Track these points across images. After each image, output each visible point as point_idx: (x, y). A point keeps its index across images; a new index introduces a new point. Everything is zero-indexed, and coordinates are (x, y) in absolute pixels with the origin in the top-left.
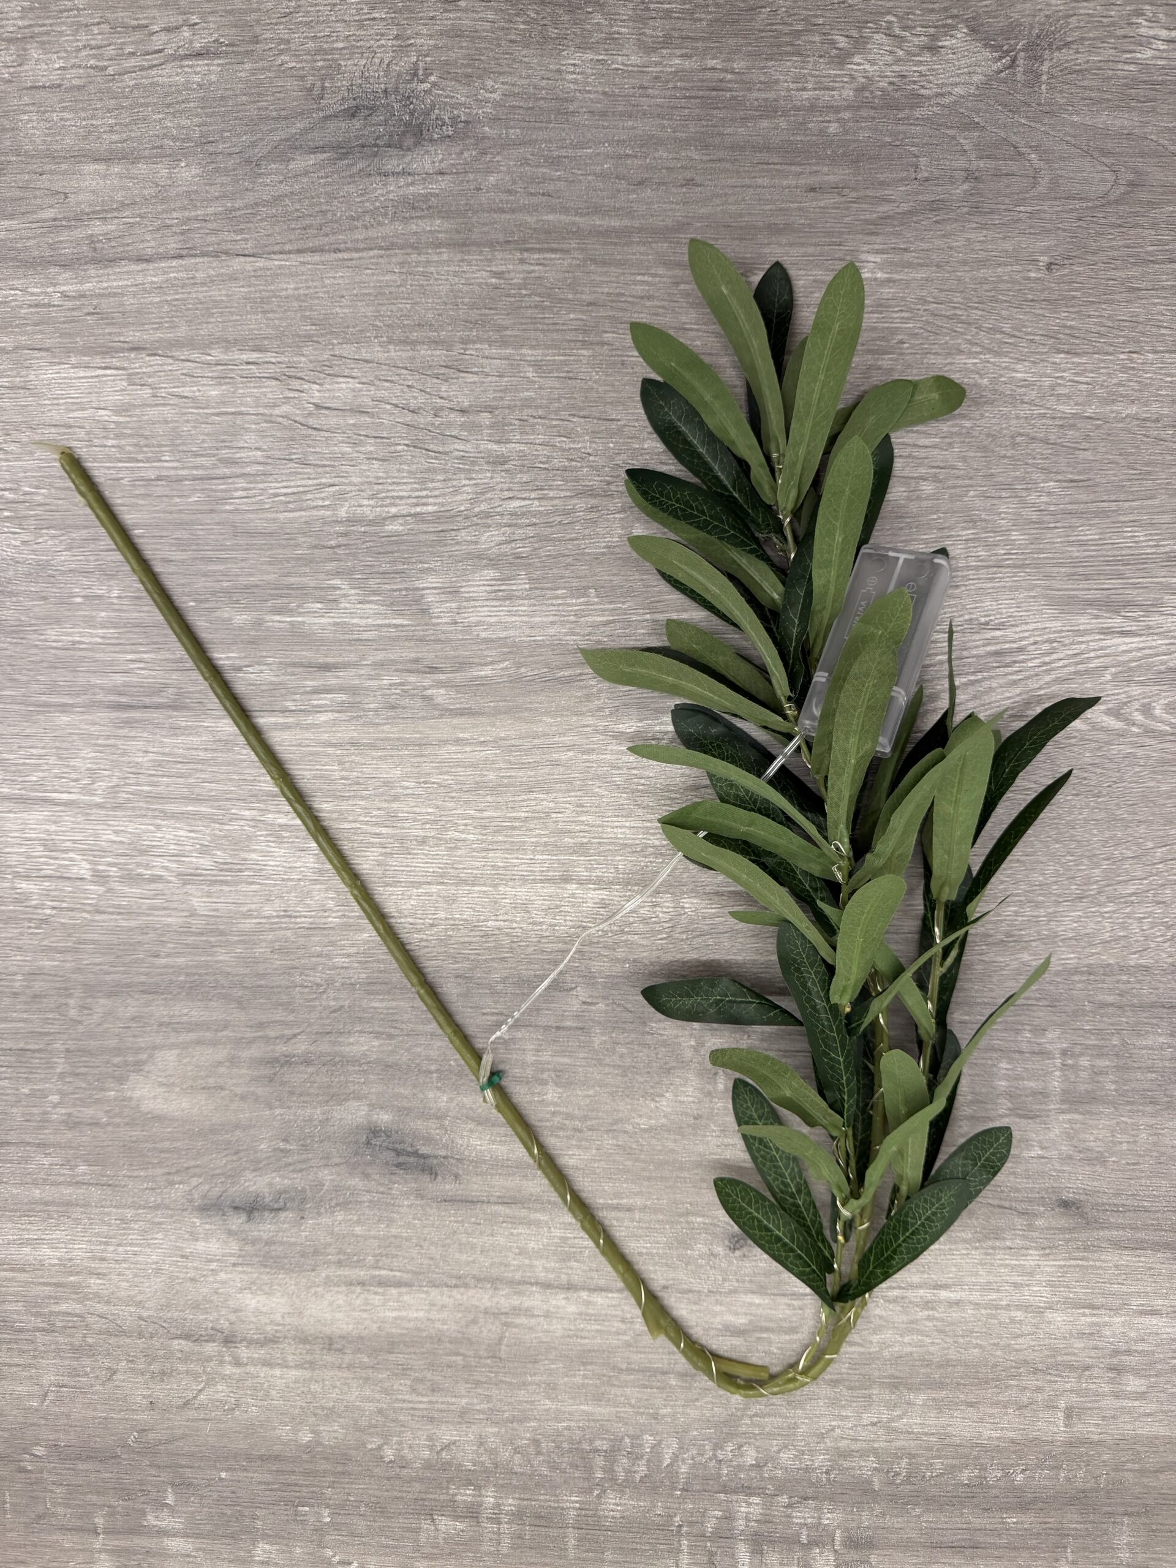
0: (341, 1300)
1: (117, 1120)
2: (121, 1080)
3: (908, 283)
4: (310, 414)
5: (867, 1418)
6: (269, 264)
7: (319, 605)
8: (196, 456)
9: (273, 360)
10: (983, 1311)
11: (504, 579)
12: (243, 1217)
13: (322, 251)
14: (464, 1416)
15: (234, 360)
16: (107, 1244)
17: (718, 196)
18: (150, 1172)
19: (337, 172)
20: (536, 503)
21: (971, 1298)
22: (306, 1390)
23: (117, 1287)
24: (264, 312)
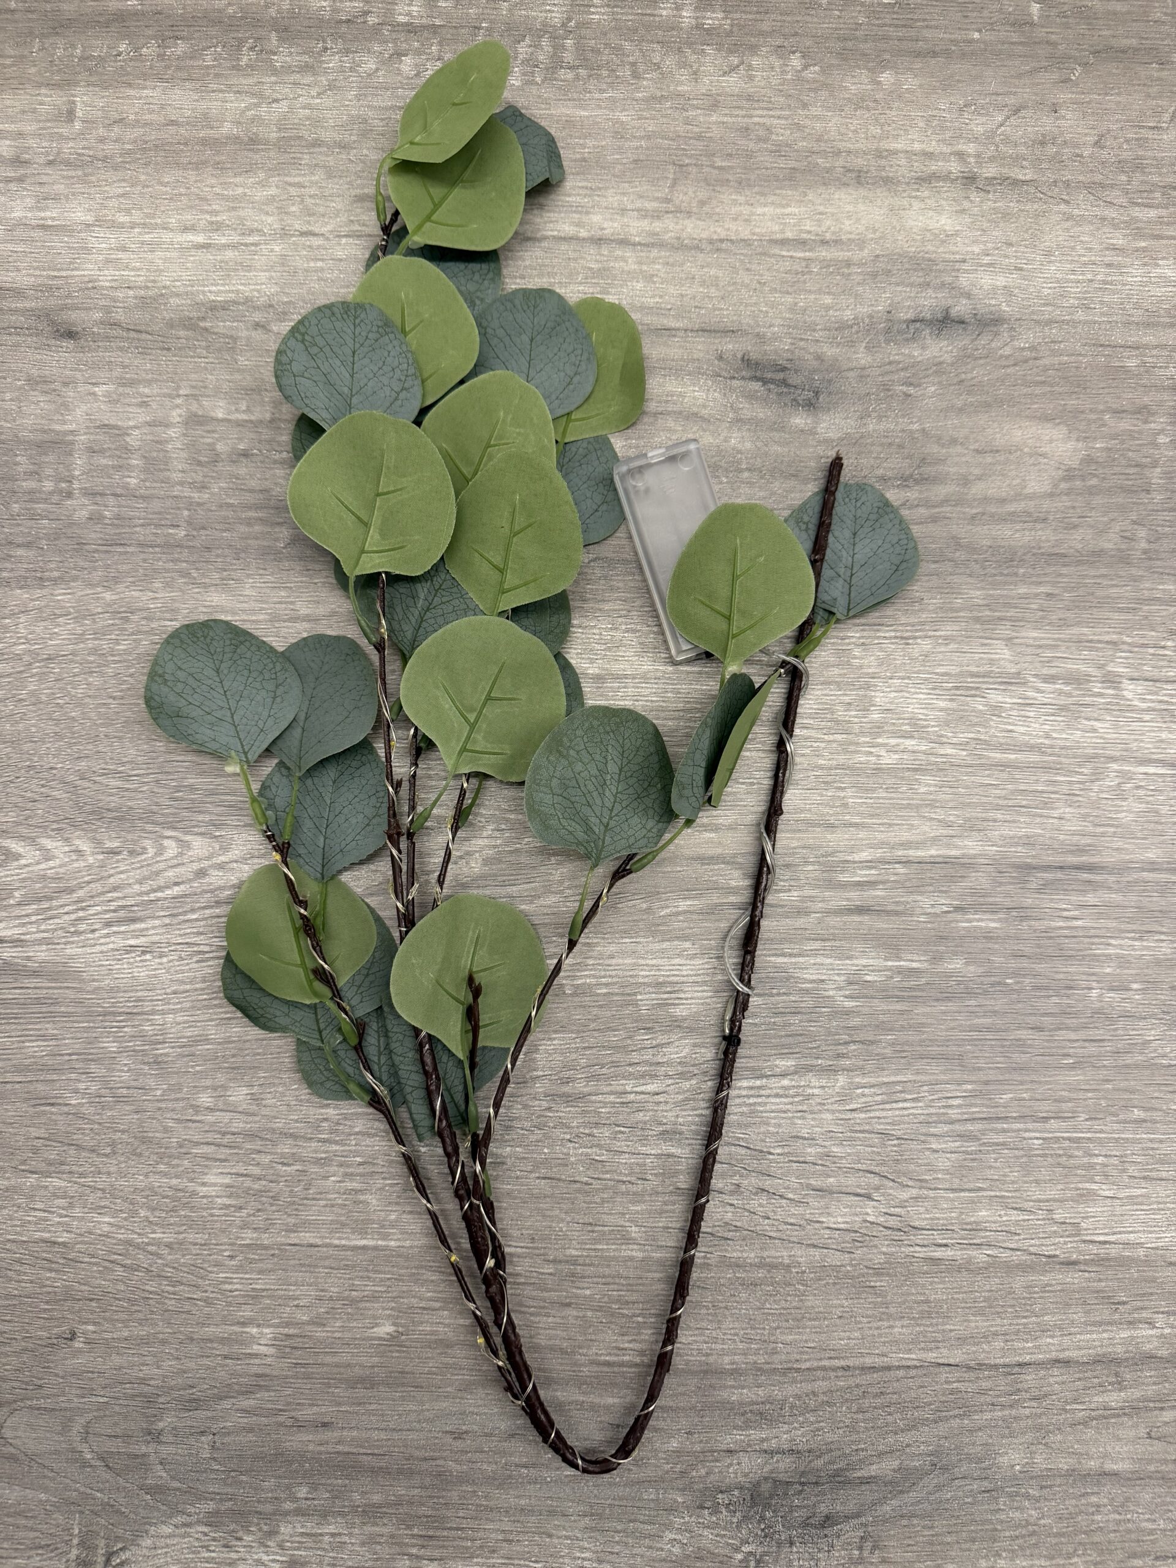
0: (847, 225)
1: (1093, 416)
2: (1089, 460)
3: (224, 1321)
4: (877, 1189)
5: (283, 106)
6: (922, 1355)
7: (868, 978)
8: (1003, 1144)
9: (918, 1249)
10: (159, 221)
11: (664, 1005)
12: (954, 312)
13: (863, 1369)
14: (714, 103)
15: (961, 1249)
16: (1105, 282)
17: (427, 1420)
18: (1056, 360)
19: (845, 1455)
20: (628, 1089)
21: (171, 235)
22: (886, 128)
23: (1093, 235)
24: (927, 1302)
